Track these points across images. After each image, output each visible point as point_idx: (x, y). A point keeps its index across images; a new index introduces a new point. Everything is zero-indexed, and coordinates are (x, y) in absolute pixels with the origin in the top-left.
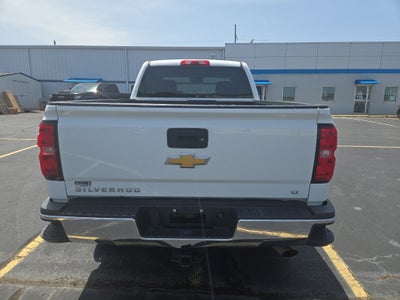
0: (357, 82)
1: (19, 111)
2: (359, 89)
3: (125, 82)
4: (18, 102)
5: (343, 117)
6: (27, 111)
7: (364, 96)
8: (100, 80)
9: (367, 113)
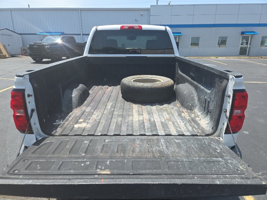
0: (243, 33)
1: (7, 56)
2: (243, 38)
3: (80, 35)
4: (6, 49)
5: (232, 59)
6: (13, 56)
7: (247, 43)
8: (62, 34)
9: (248, 55)
